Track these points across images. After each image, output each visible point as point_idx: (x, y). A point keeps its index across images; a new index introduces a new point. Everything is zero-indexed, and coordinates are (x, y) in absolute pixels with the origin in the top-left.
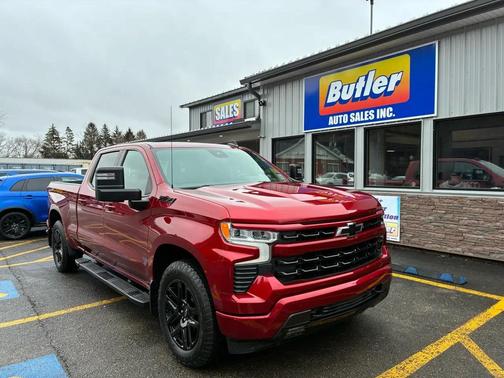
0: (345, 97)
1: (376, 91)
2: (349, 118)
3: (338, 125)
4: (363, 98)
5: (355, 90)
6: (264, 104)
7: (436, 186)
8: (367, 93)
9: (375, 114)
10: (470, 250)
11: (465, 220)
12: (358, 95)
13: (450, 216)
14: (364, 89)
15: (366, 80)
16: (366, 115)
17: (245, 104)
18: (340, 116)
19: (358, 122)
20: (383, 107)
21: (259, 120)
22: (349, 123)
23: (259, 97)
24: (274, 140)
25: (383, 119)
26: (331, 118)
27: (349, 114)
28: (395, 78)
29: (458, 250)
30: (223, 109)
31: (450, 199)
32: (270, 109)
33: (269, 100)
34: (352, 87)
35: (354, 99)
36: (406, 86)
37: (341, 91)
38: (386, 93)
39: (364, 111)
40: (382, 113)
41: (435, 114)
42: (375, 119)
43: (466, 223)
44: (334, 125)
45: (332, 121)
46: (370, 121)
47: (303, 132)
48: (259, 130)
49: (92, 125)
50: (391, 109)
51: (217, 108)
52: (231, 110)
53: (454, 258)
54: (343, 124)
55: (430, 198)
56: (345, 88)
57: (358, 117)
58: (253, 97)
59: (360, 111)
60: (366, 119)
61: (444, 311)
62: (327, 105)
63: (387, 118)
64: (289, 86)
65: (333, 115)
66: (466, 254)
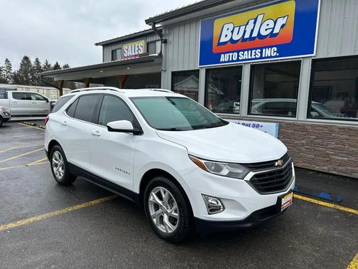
0: (236, 37)
1: (264, 33)
2: (238, 56)
3: (229, 61)
4: (251, 38)
5: (245, 31)
6: (165, 42)
7: (309, 116)
8: (255, 34)
9: (261, 53)
10: (335, 169)
11: (333, 144)
12: (247, 36)
13: (320, 141)
14: (252, 31)
15: (255, 23)
16: (253, 54)
17: (148, 44)
18: (231, 54)
19: (245, 60)
20: (268, 47)
21: (160, 54)
22: (238, 60)
23: (161, 36)
24: (173, 73)
25: (268, 57)
26: (222, 55)
27: (238, 52)
28: (281, 22)
29: (325, 169)
30: (130, 47)
32: (170, 47)
33: (170, 39)
34: (243, 28)
35: (243, 39)
36: (290, 28)
37: (232, 32)
38: (272, 35)
39: (251, 50)
40: (267, 52)
41: (314, 54)
42: (261, 58)
43: (333, 147)
44: (225, 62)
45: (224, 58)
46: (256, 59)
47: (198, 67)
48: (161, 64)
50: (275, 49)
51: (125, 47)
52: (137, 49)
53: (320, 175)
54: (233, 61)
55: (304, 125)
56: (236, 29)
57: (246, 55)
58: (158, 38)
59: (248, 50)
60: (253, 57)
62: (219, 44)
63: (271, 57)
64: (187, 27)
65: (224, 53)
66: (331, 172)
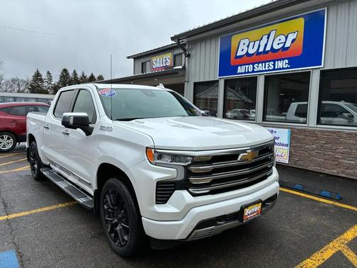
0: (251, 51)
1: (276, 47)
2: (254, 68)
3: (245, 73)
4: (265, 52)
5: (259, 46)
6: (189, 56)
7: (319, 122)
8: (268, 48)
9: (274, 65)
10: (343, 172)
11: (341, 149)
12: (261, 50)
13: (329, 146)
14: (266, 45)
15: (268, 38)
16: (267, 66)
17: (175, 56)
18: (247, 66)
19: (260, 71)
20: (280, 60)
21: (184, 68)
22: (253, 71)
23: (185, 51)
24: (195, 84)
25: (280, 69)
26: (239, 67)
27: (253, 64)
28: (291, 37)
29: (334, 172)
30: (158, 59)
31: (330, 132)
32: (193, 60)
33: (193, 53)
34: (257, 43)
35: (258, 53)
36: (300, 43)
37: (248, 46)
38: (284, 49)
39: (265, 62)
40: (280, 64)
41: (322, 66)
42: (274, 69)
43: (342, 151)
44: (242, 73)
45: (240, 70)
46: (269, 70)
47: (217, 78)
48: (184, 76)
49: (65, 70)
50: (287, 61)
51: (154, 59)
52: (164, 61)
53: (330, 178)
54: (248, 72)
55: (314, 131)
56: (252, 44)
57: (260, 67)
58: (181, 51)
59: (262, 63)
60: (267, 69)
61: (326, 223)
62: (237, 57)
63: (283, 68)
64: (208, 43)
65: (241, 66)
66: (340, 175)
